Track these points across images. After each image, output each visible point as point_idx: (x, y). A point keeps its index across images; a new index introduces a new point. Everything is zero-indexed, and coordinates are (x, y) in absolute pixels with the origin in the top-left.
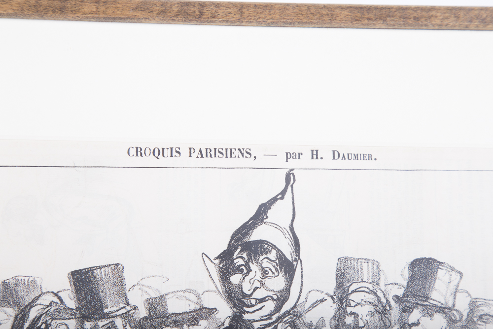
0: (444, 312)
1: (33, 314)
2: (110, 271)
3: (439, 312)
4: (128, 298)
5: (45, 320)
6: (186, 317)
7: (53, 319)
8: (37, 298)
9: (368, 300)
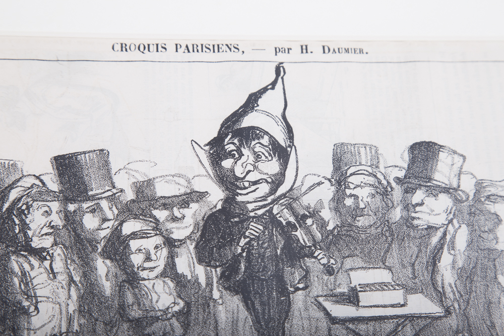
0: (448, 192)
1: (13, 195)
2: (95, 156)
3: (444, 192)
4: (114, 181)
5: (26, 201)
6: (176, 200)
7: (34, 201)
8: (18, 180)
9: (368, 182)
